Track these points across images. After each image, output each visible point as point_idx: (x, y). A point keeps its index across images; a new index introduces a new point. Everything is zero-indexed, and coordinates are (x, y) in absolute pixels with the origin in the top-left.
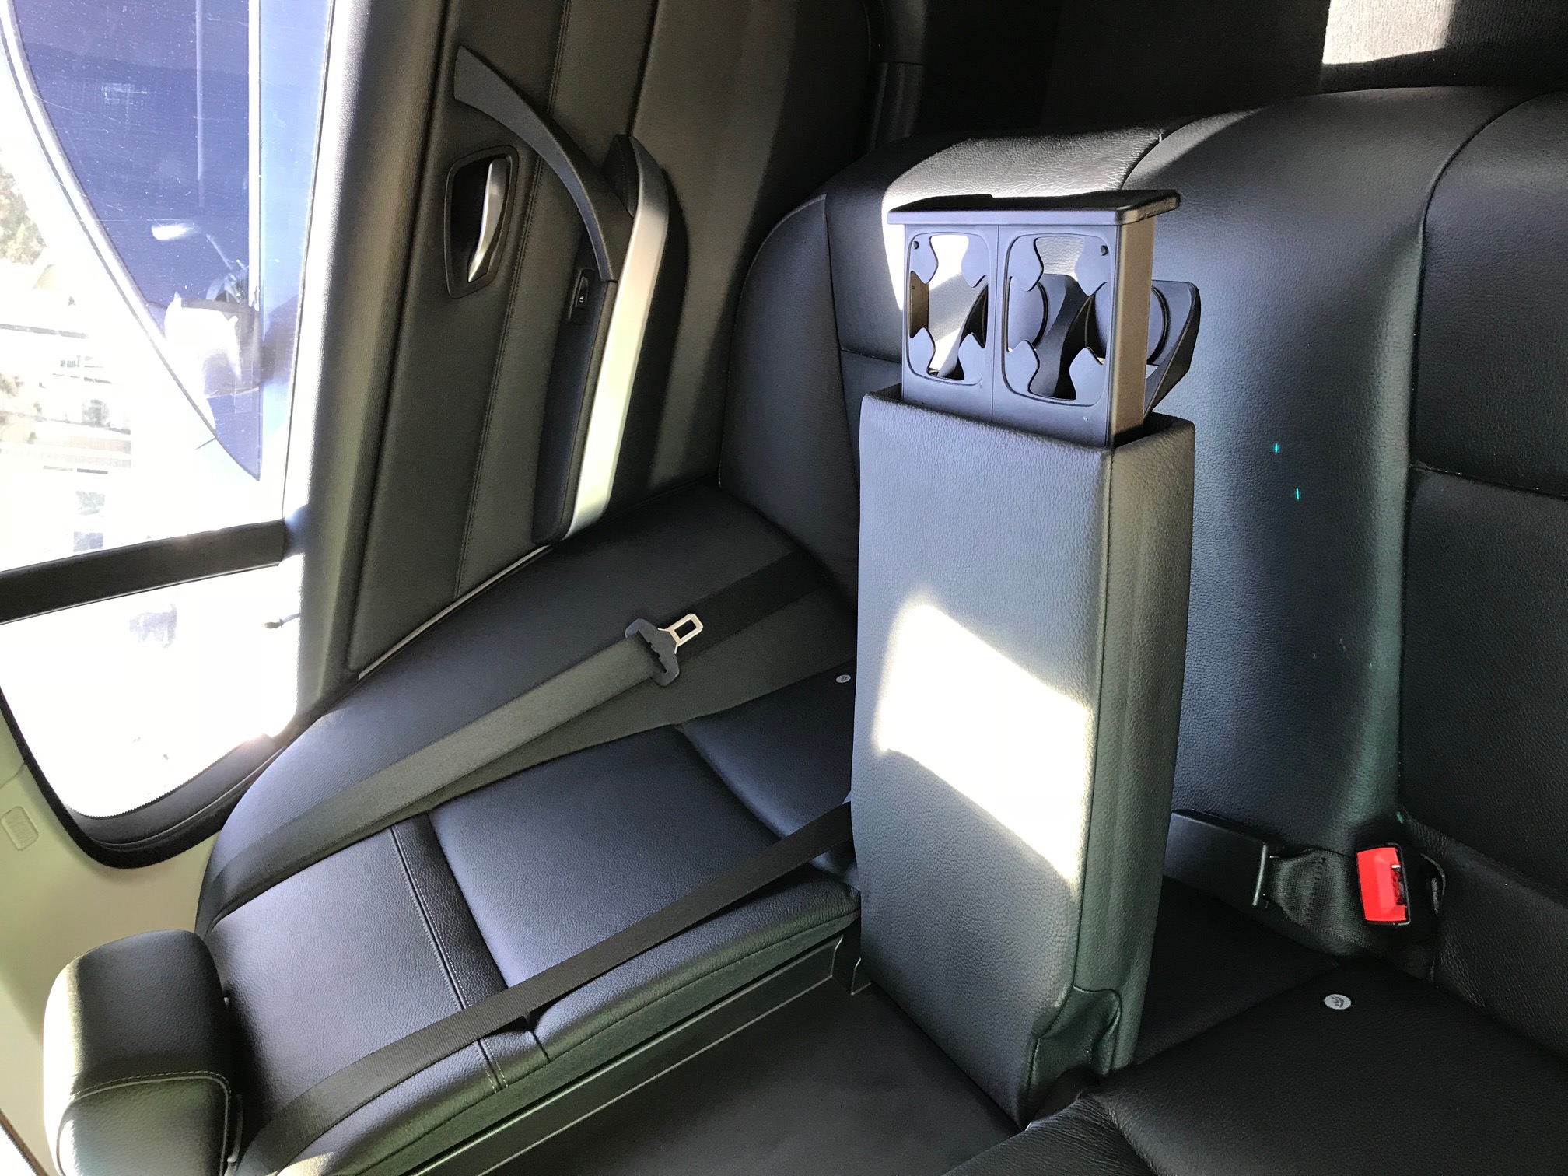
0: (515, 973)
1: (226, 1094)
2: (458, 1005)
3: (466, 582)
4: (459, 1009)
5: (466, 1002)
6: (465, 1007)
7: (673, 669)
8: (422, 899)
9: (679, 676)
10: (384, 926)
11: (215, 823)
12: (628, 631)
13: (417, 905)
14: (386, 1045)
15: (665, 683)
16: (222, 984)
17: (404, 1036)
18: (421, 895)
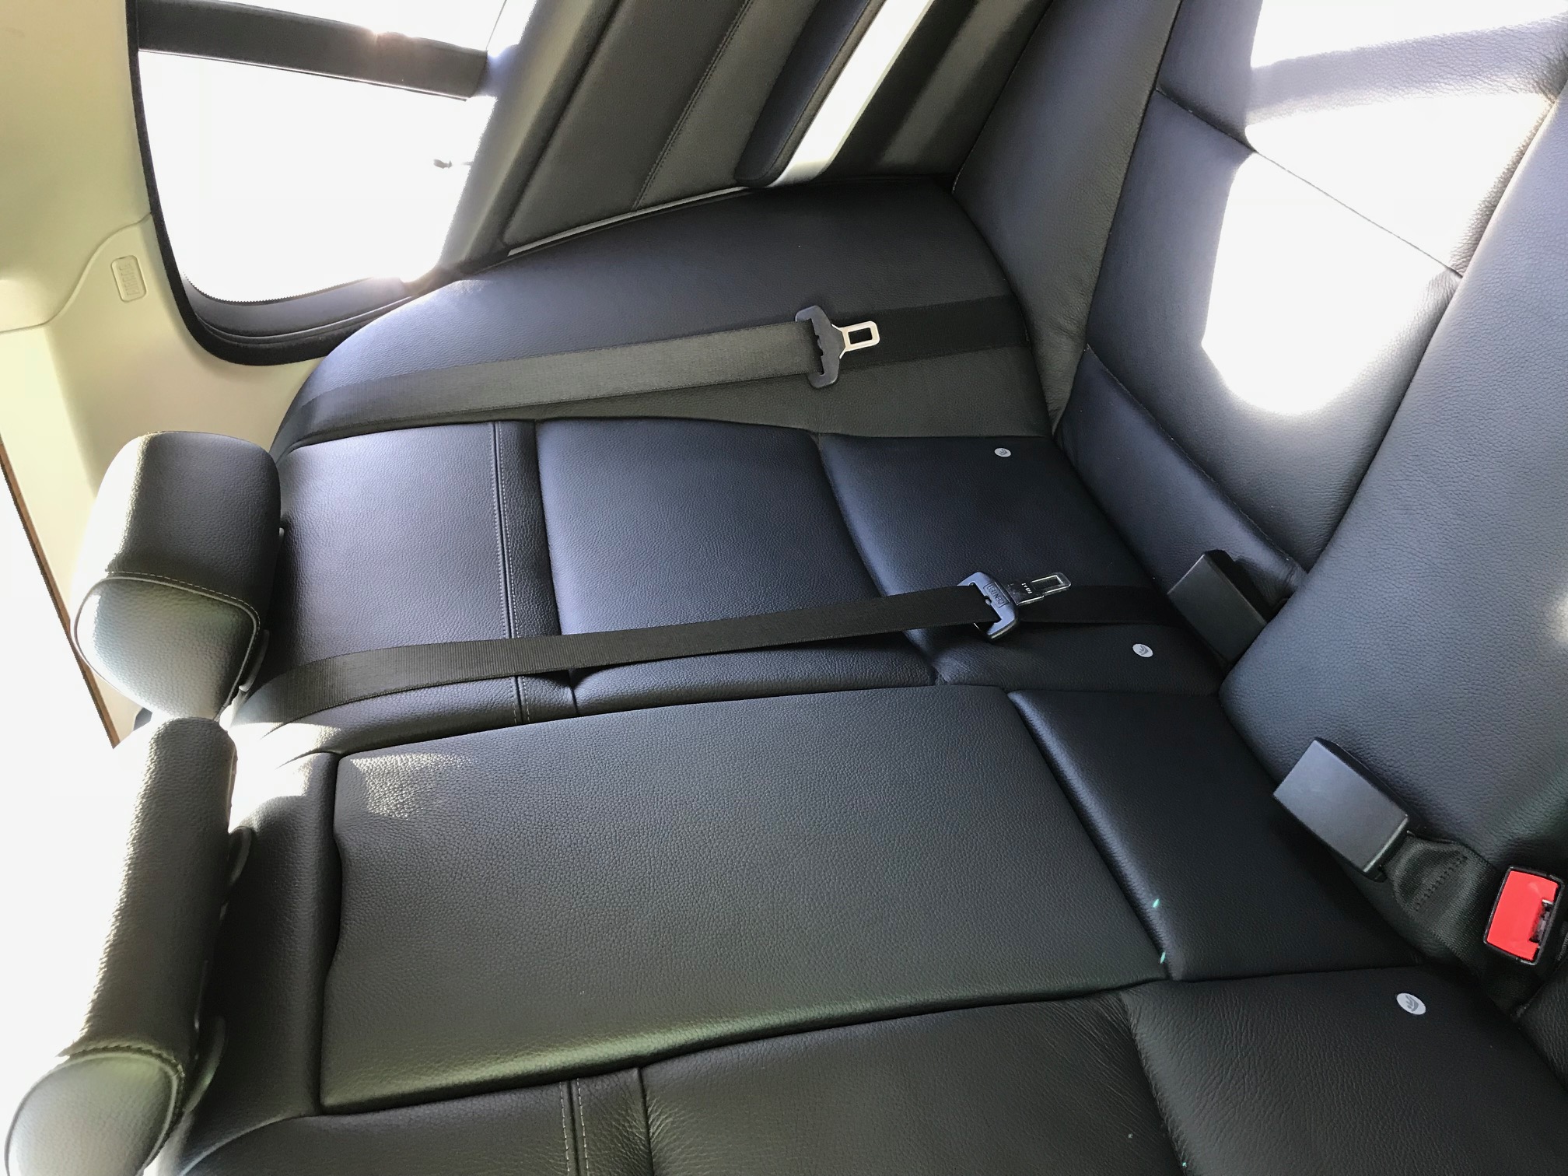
0: (573, 622)
1: (255, 631)
2: (507, 631)
3: (650, 195)
4: (507, 636)
5: (516, 631)
6: (513, 637)
7: (832, 371)
8: (504, 508)
9: (835, 383)
10: (457, 520)
11: (321, 347)
12: (802, 315)
13: (496, 512)
14: (423, 643)
15: (818, 385)
16: (282, 514)
17: (444, 641)
18: (504, 504)
